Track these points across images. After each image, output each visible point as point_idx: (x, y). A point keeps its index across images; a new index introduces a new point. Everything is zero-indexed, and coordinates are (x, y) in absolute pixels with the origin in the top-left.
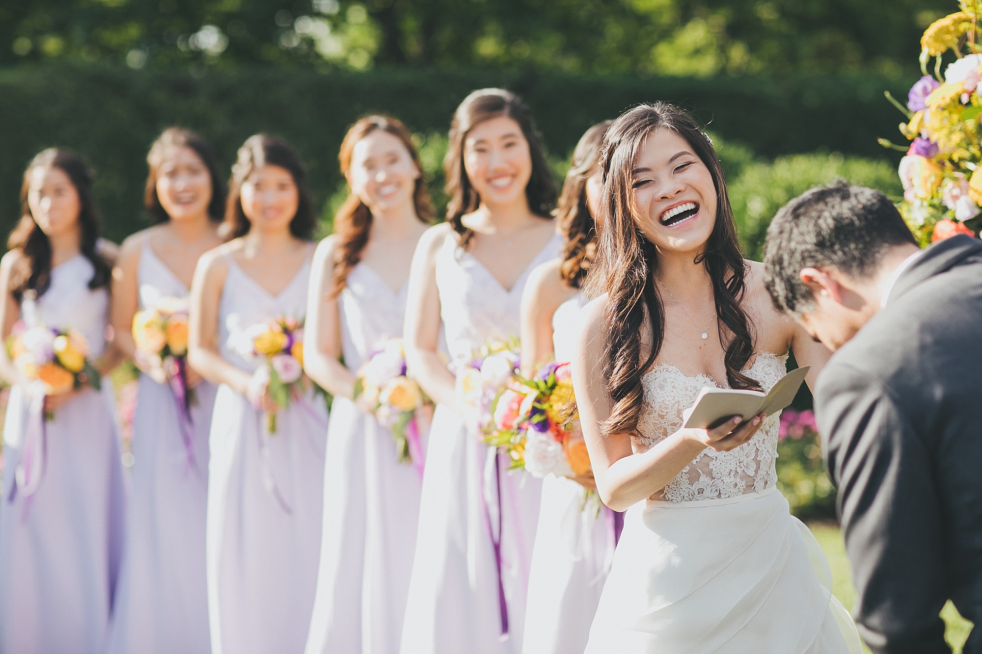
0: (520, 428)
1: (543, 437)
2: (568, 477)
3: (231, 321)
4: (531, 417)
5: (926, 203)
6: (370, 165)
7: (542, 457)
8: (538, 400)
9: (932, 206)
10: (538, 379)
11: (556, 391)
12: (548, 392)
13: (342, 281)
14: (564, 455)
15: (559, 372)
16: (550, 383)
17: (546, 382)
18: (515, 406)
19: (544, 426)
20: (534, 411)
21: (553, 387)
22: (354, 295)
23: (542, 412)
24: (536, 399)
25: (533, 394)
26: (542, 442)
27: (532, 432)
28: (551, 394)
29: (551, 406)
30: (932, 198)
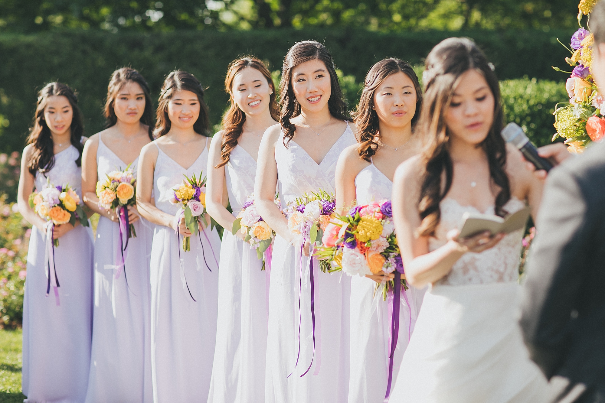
0: (338, 246)
1: (352, 251)
2: (367, 276)
3: (160, 182)
4: (345, 239)
5: (581, 106)
6: (243, 88)
7: (352, 264)
8: (349, 229)
9: (585, 107)
10: (349, 215)
11: (360, 223)
12: (355, 223)
13: (226, 157)
14: (366, 262)
15: (362, 211)
16: (356, 218)
17: (354, 218)
18: (335, 233)
19: (353, 245)
20: (347, 235)
21: (358, 220)
22: (234, 166)
23: (352, 236)
24: (347, 227)
25: (346, 225)
26: (352, 254)
27: (346, 248)
28: (357, 225)
29: (358, 232)
30: (585, 102)
